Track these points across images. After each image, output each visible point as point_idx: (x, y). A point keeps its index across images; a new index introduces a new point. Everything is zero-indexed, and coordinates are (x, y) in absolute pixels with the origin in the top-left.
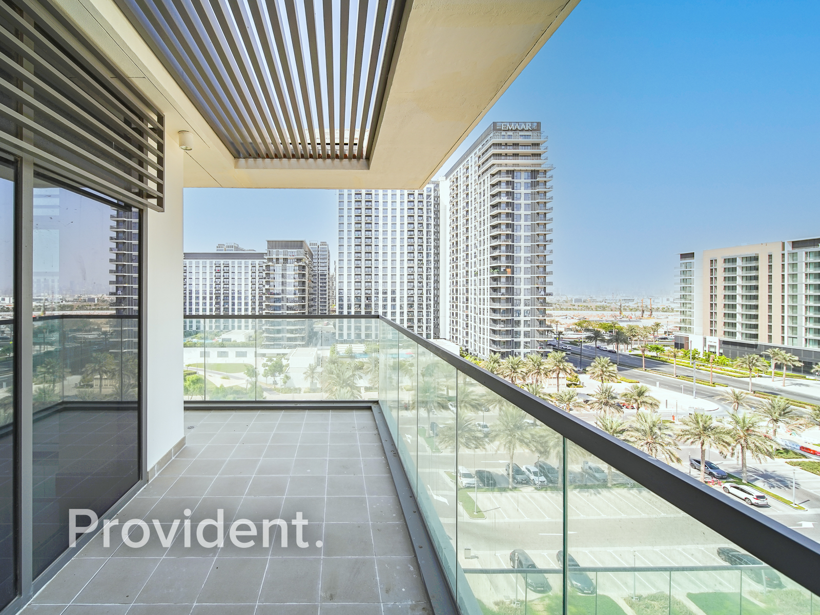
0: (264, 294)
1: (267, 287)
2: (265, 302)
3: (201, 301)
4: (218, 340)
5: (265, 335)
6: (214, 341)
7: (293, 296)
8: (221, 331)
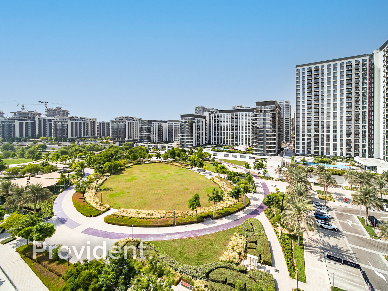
0: (254, 128)
1: (255, 125)
2: (254, 132)
3: (225, 131)
4: (233, 149)
5: (255, 148)
6: (231, 150)
7: (269, 129)
8: (234, 145)
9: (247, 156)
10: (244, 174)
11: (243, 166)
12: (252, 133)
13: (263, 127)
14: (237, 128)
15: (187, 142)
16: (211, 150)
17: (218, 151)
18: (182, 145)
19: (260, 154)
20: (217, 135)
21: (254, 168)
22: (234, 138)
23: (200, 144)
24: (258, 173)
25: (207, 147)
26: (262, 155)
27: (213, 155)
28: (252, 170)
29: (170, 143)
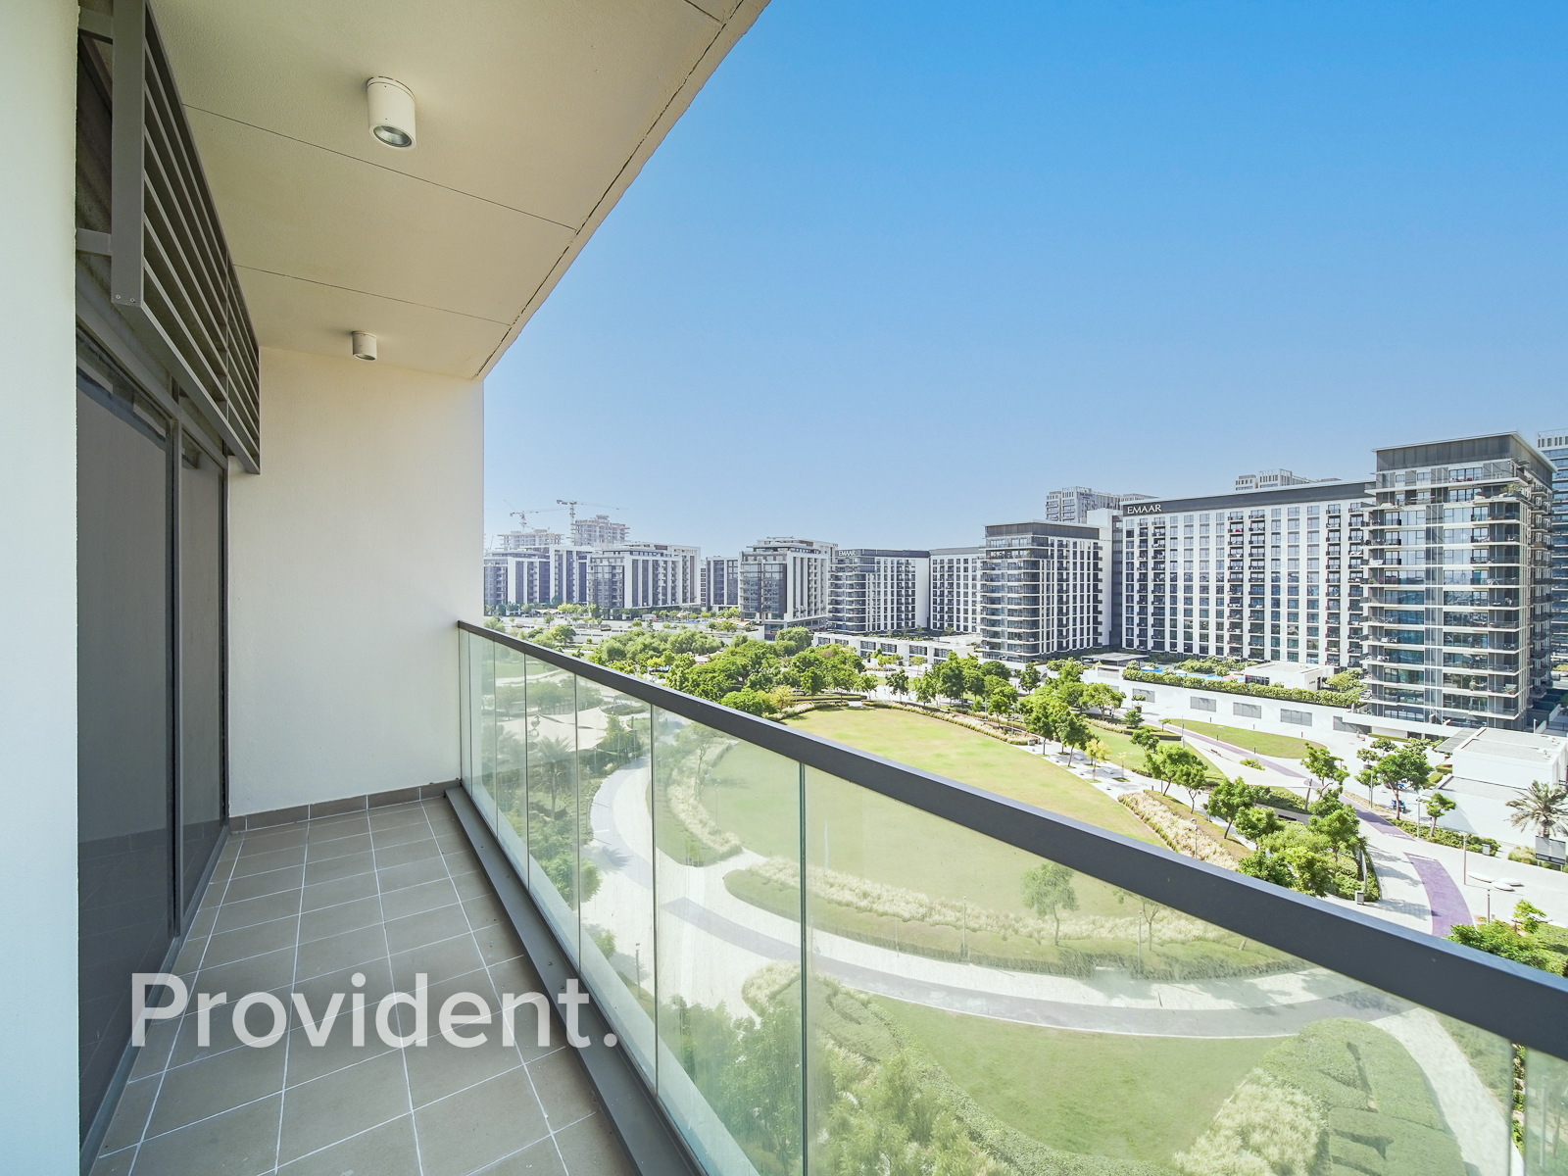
0: (1364, 581)
1: (1375, 564)
2: (1367, 600)
3: (1196, 595)
4: (1237, 678)
5: (1369, 680)
6: (1226, 680)
7: (1469, 588)
8: (1244, 660)
9: (1323, 716)
10: (1306, 802)
11: (1300, 760)
12: (1354, 605)
13: (1423, 575)
14: (1263, 580)
15: (1011, 636)
16: (1121, 673)
17: (1158, 681)
18: (993, 646)
19: (1402, 714)
20: (1151, 609)
21: (1367, 781)
22: (1247, 626)
23: (1071, 647)
24: (1390, 804)
25: (1104, 662)
26: (1416, 720)
27: (1134, 699)
28: (1351, 785)
29: (942, 639)
